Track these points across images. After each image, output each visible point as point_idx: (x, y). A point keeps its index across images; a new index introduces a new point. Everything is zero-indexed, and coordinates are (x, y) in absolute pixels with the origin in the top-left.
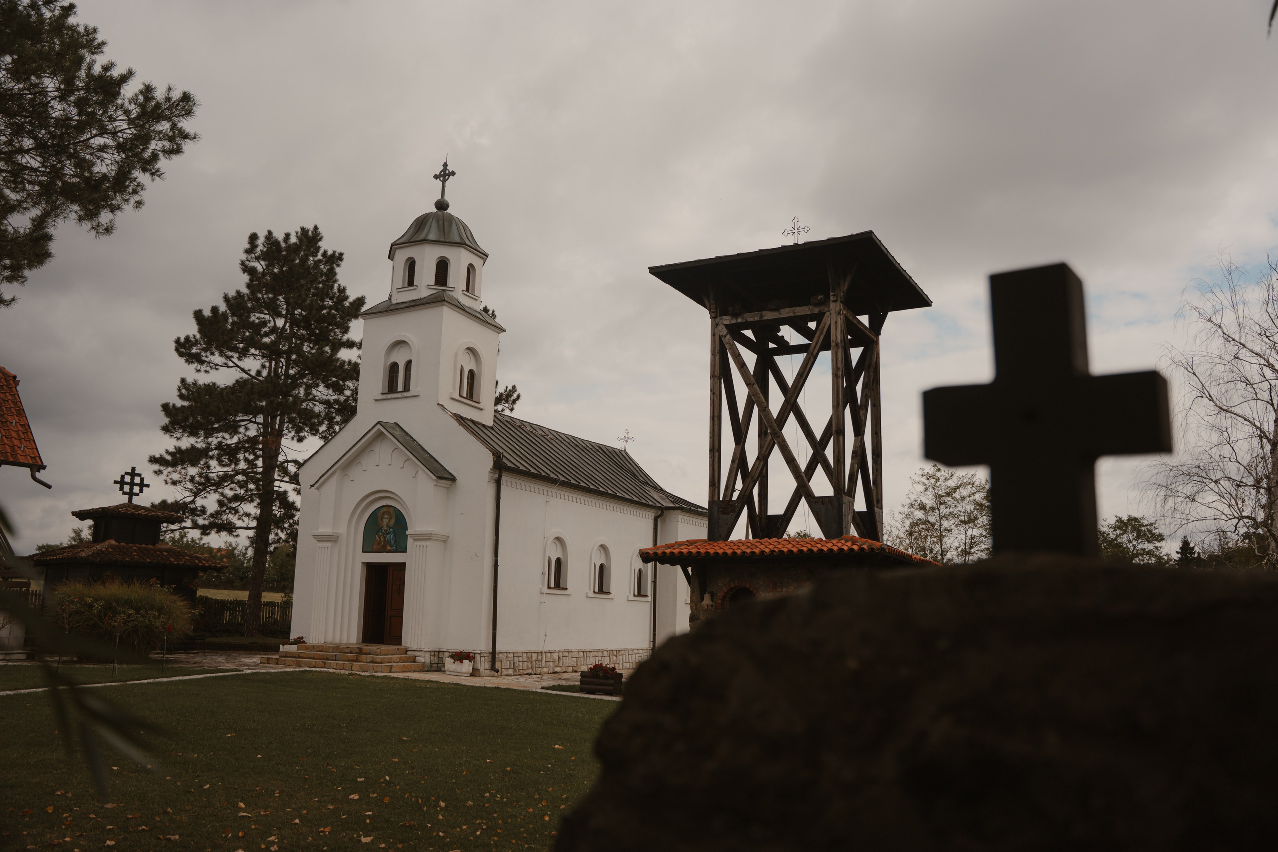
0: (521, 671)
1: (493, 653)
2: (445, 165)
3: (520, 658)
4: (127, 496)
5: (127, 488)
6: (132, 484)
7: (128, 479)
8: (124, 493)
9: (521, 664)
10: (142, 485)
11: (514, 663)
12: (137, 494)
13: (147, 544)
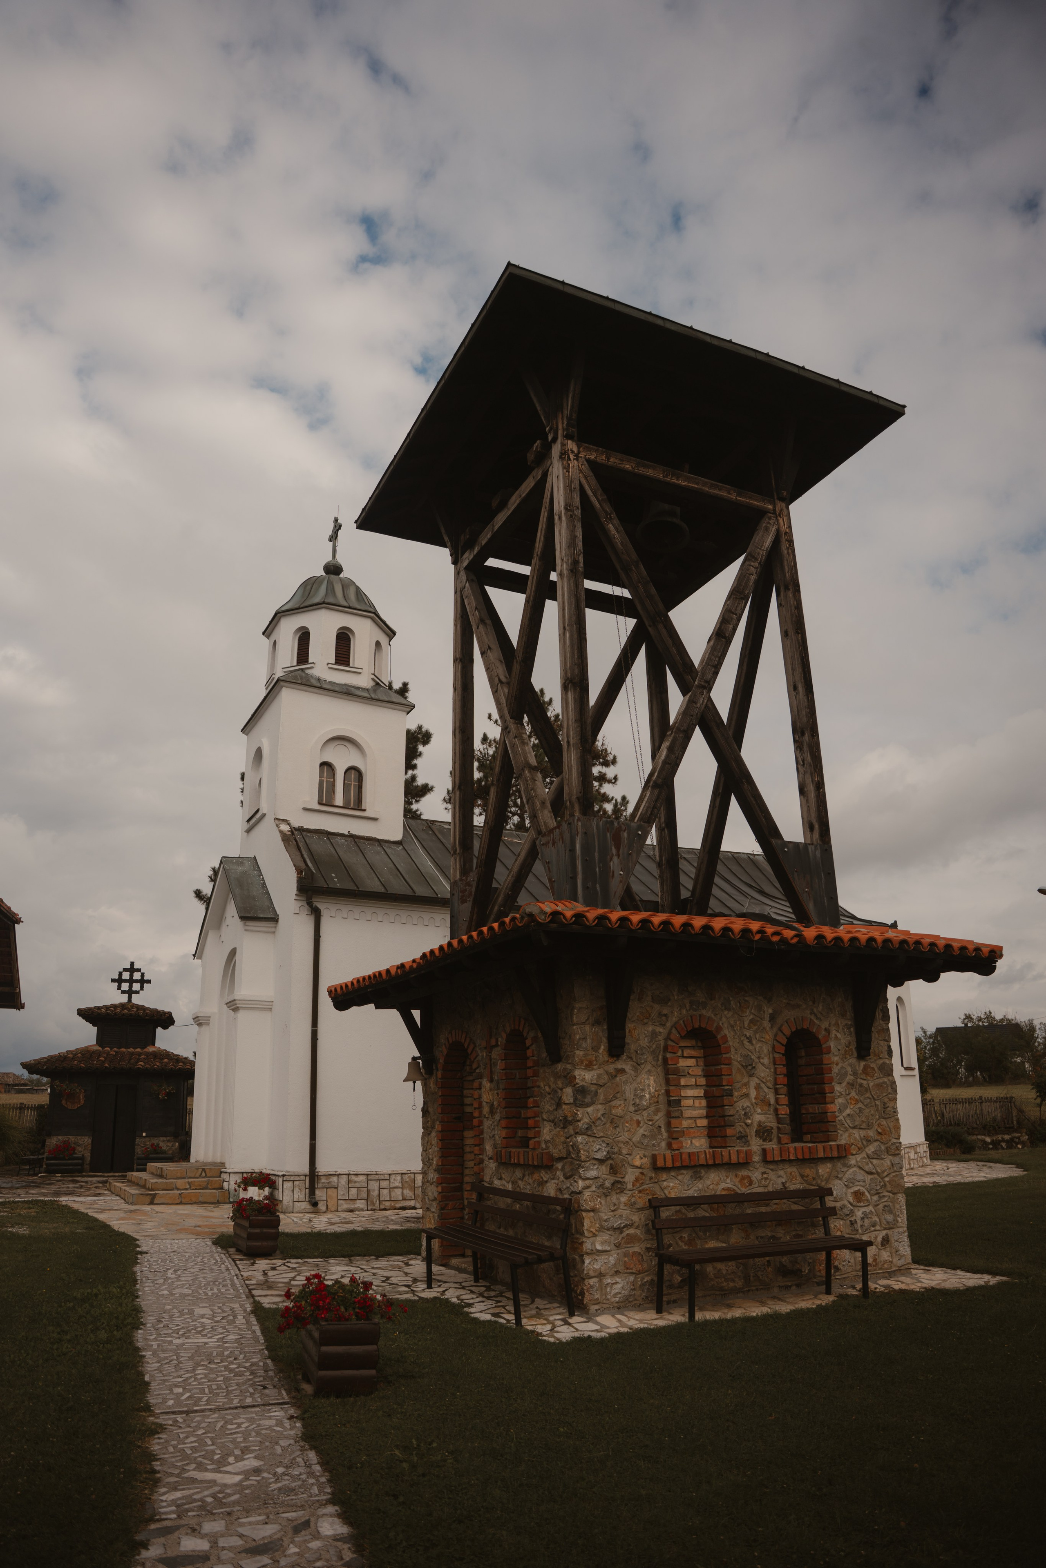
0: (388, 1204)
1: (313, 1175)
2: (336, 520)
3: (384, 1184)
4: (127, 995)
5: (125, 986)
6: (131, 981)
7: (126, 976)
8: (123, 992)
9: (385, 1192)
10: (143, 981)
11: (368, 1191)
12: (137, 992)
13: (135, 1048)
